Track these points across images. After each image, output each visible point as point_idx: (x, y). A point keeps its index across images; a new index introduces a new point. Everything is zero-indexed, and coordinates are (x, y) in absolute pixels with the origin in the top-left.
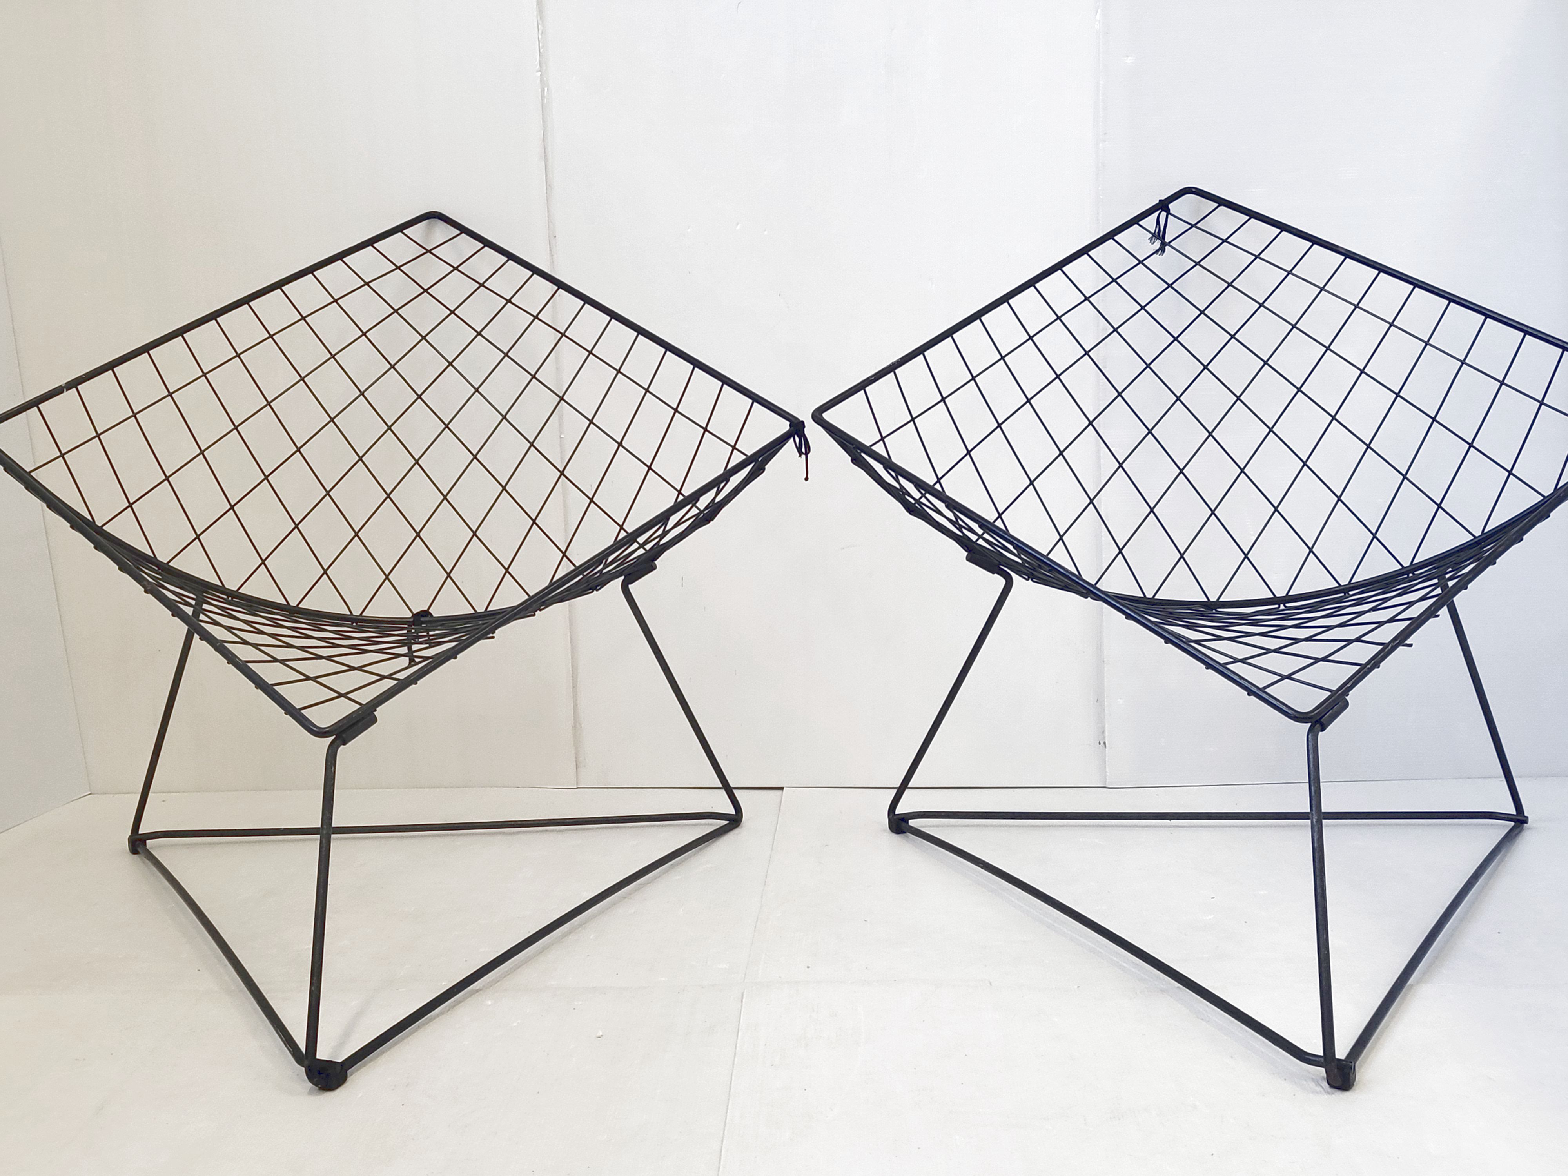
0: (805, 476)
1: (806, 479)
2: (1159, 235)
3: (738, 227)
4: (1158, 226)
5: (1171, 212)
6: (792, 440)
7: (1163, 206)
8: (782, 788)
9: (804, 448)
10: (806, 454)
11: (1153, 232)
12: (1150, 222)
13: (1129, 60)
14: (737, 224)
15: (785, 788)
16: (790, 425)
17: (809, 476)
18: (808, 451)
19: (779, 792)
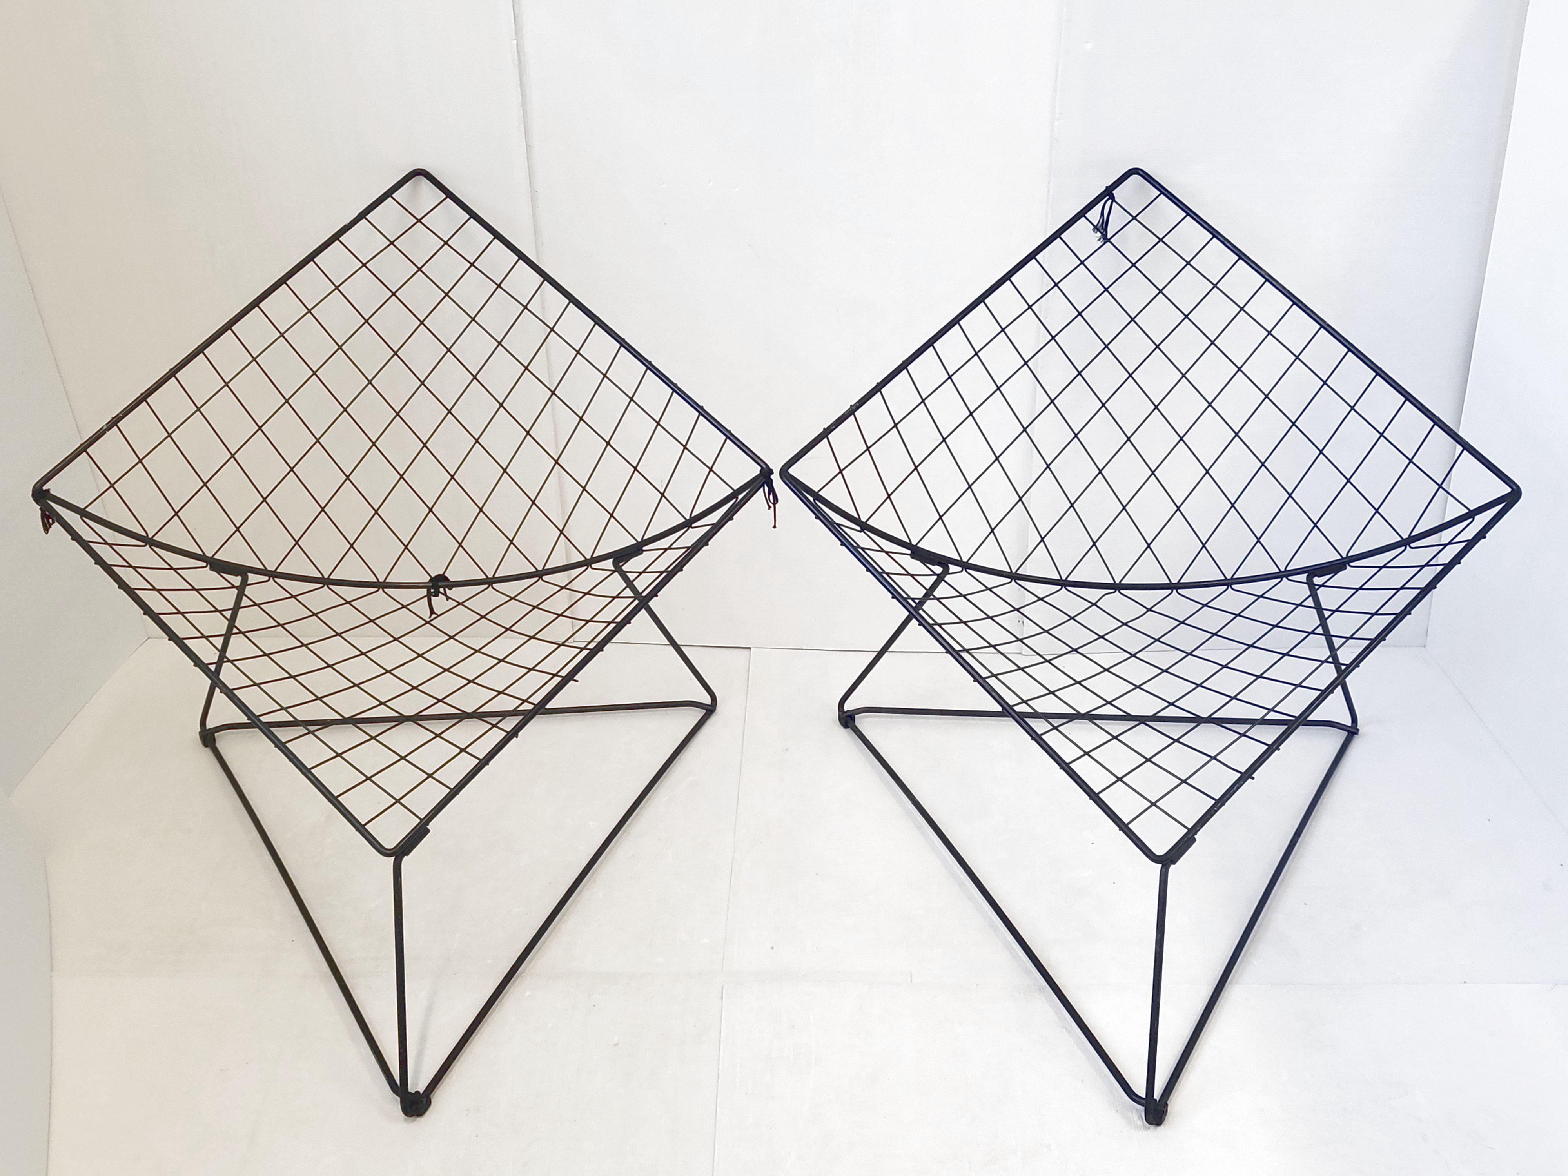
0: (773, 525)
1: (775, 527)
2: (1102, 228)
3: (711, 184)
4: (1102, 217)
5: (1116, 199)
6: (762, 489)
7: (1108, 193)
8: (750, 648)
9: (773, 499)
10: (774, 504)
11: (1095, 224)
12: (1094, 215)
13: (1089, 46)
14: (710, 182)
15: (752, 648)
16: (761, 471)
17: (776, 526)
18: (776, 502)
19: (748, 650)
